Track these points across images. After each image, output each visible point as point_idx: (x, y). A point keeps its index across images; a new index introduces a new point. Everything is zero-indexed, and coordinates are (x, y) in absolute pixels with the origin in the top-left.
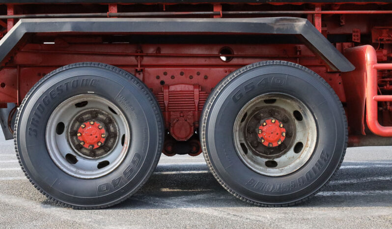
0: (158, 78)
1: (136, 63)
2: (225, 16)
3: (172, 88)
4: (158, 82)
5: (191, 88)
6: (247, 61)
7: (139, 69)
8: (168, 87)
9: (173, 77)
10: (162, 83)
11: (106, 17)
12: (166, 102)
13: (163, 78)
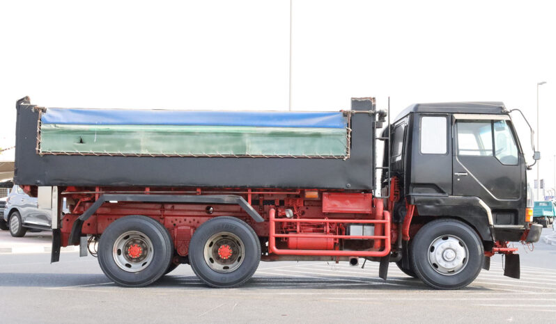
0: (172, 222)
1: (160, 214)
2: (202, 194)
3: (179, 228)
4: (172, 224)
5: (189, 228)
6: (221, 214)
7: (162, 217)
8: (177, 227)
9: (180, 222)
10: (175, 225)
11: (144, 194)
12: (176, 235)
13: (175, 222)
